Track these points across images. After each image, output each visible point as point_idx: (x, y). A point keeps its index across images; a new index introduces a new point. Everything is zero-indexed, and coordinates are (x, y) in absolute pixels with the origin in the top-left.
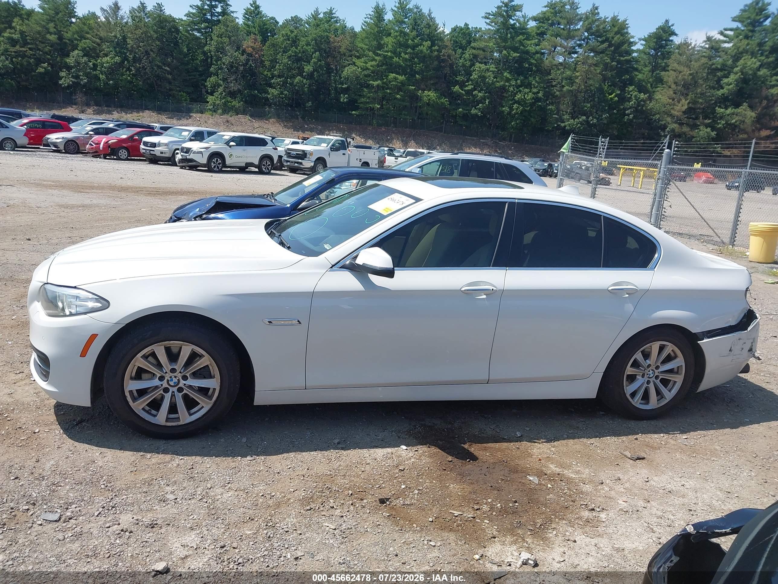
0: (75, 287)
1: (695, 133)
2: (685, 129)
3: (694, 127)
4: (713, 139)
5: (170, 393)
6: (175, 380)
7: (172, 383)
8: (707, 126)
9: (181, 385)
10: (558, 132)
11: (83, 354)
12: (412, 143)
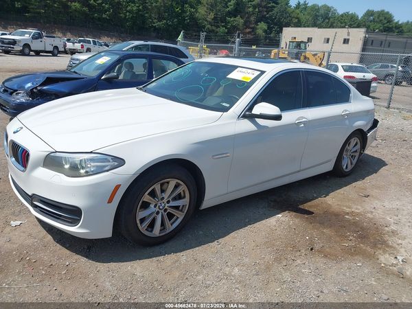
0: (91, 152)
1: (218, 30)
2: (214, 28)
3: (218, 27)
4: (227, 33)
5: (160, 214)
6: (163, 205)
7: (161, 207)
8: (223, 26)
9: (166, 207)
10: (152, 29)
11: (110, 201)
12: (69, 33)
